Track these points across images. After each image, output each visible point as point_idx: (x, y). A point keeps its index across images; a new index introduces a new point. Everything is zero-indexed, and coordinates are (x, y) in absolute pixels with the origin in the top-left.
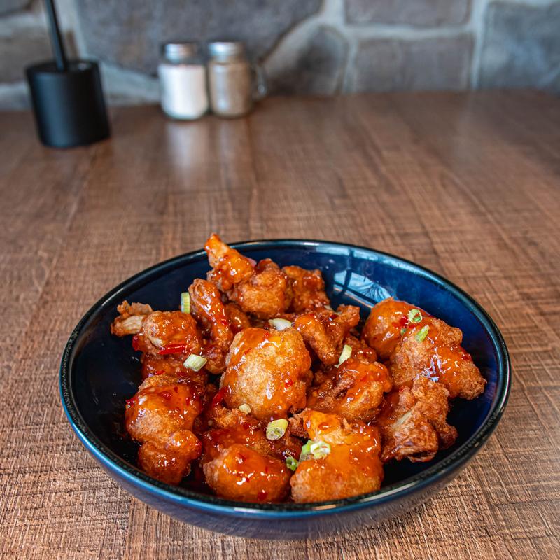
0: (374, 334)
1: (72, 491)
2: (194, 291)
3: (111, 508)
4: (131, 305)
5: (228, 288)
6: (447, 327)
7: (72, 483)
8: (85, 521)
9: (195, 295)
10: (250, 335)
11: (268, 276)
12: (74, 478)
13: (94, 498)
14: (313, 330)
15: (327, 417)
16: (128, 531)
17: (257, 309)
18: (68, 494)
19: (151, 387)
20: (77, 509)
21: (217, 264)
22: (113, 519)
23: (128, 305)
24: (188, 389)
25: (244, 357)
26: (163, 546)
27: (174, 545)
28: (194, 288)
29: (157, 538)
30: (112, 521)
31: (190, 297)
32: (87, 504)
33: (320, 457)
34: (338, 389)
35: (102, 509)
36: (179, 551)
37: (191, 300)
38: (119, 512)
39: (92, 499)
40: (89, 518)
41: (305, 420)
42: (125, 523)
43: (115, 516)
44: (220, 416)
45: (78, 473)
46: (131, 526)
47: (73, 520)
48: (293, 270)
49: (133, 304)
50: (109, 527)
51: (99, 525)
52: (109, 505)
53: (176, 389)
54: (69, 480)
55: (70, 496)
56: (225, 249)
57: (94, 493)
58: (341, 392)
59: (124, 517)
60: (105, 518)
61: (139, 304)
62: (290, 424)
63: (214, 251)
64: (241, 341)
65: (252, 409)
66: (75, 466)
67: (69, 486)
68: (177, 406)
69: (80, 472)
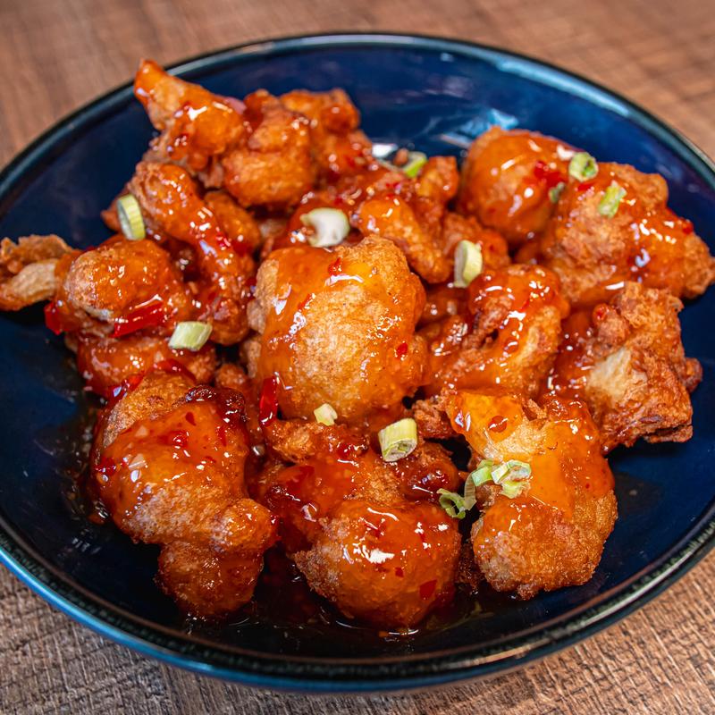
0: (487, 203)
1: (24, 642)
2: (144, 191)
3: (116, 656)
4: (17, 243)
5: (201, 167)
6: (642, 176)
7: (18, 626)
8: (77, 700)
9: (149, 198)
10: (295, 266)
11: (276, 128)
12: (19, 614)
13: (74, 645)
14: (398, 225)
15: (495, 402)
16: (169, 694)
17: (269, 196)
18: (19, 652)
19: (137, 425)
20: (50, 680)
21: (171, 123)
22: (129, 678)
23: (13, 245)
24: (213, 412)
25: (298, 314)
26: (246, 706)
27: (266, 699)
28: (142, 185)
29: (229, 692)
30: (129, 683)
31: (140, 204)
32: (66, 661)
33: (520, 493)
34: (481, 332)
35: (100, 664)
36: (281, 707)
37: (143, 210)
38: (136, 661)
39: (71, 649)
40: (82, 691)
41: (450, 412)
42: (158, 680)
43: (131, 671)
44: (283, 440)
45: (21, 600)
46: (171, 683)
47: (52, 703)
48: (298, 99)
49: (22, 240)
50: (130, 698)
51: (108, 700)
52: (110, 650)
53: (190, 418)
54: (9, 621)
55: (24, 654)
56: (181, 89)
57: (70, 633)
58: (488, 335)
59: (148, 667)
60: (114, 680)
61: (35, 238)
62: (421, 425)
63: (159, 96)
64: (280, 281)
65: (338, 411)
66: (9, 586)
67: (14, 633)
68: (206, 453)
69: (25, 597)
